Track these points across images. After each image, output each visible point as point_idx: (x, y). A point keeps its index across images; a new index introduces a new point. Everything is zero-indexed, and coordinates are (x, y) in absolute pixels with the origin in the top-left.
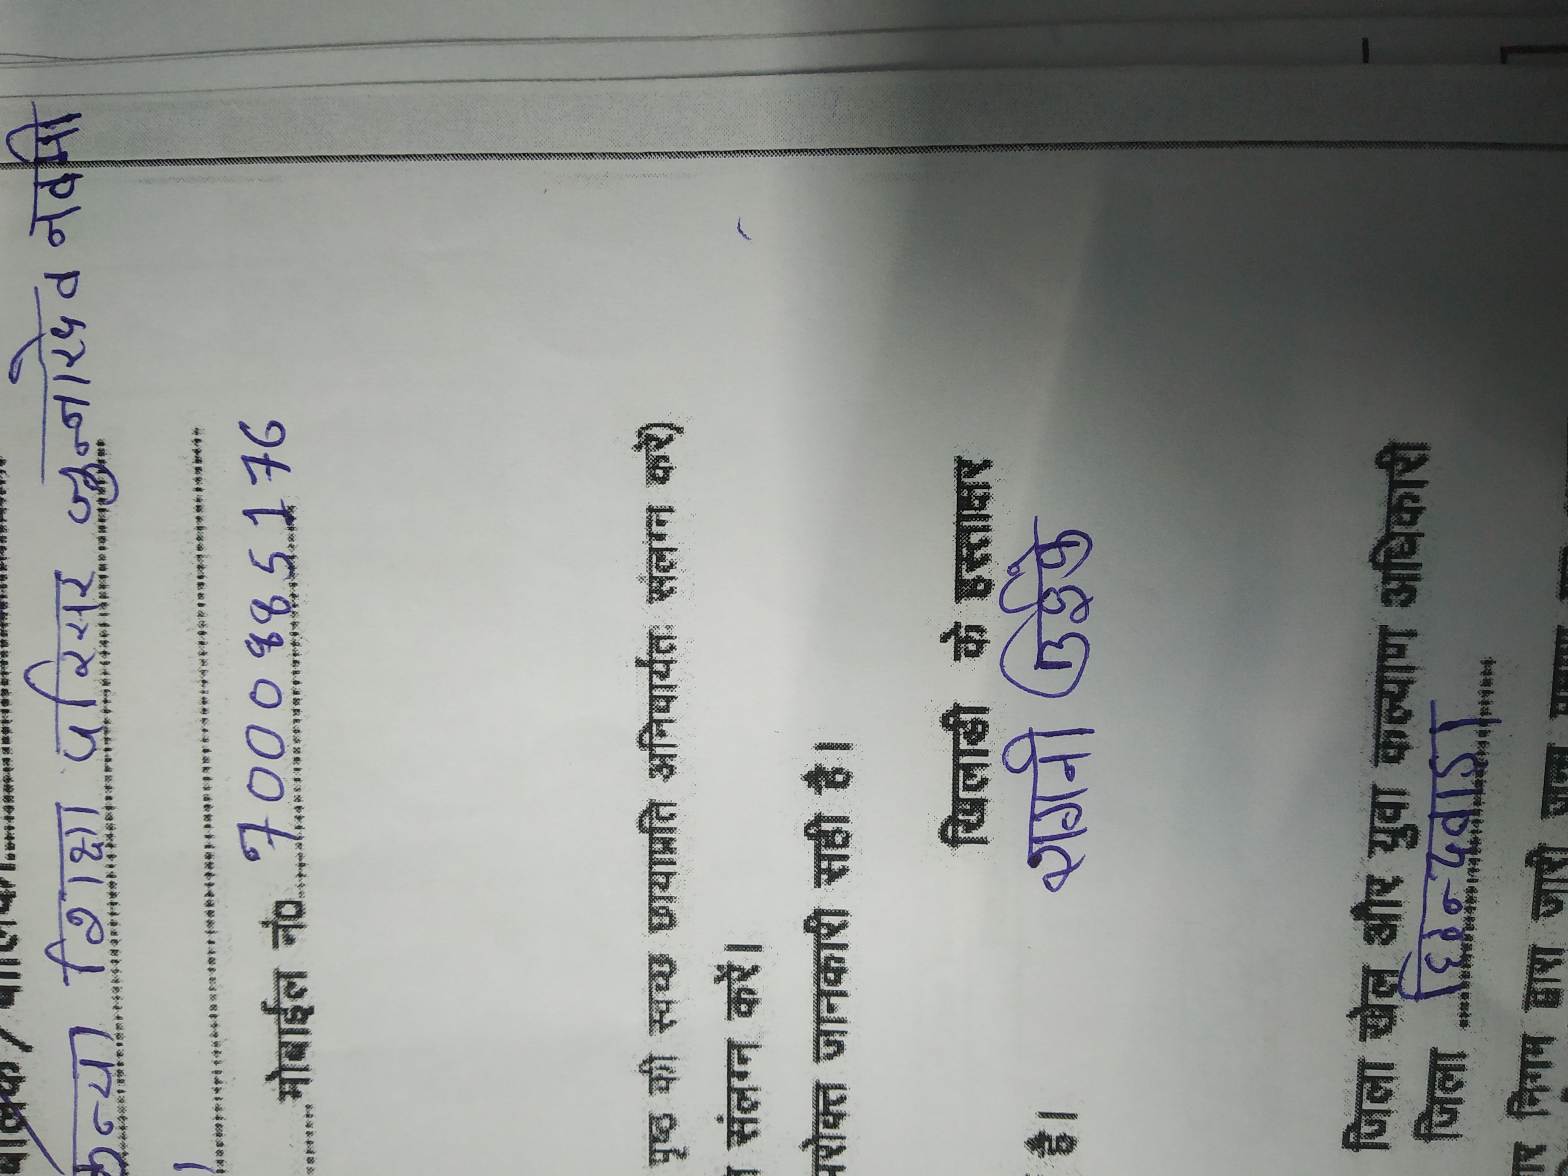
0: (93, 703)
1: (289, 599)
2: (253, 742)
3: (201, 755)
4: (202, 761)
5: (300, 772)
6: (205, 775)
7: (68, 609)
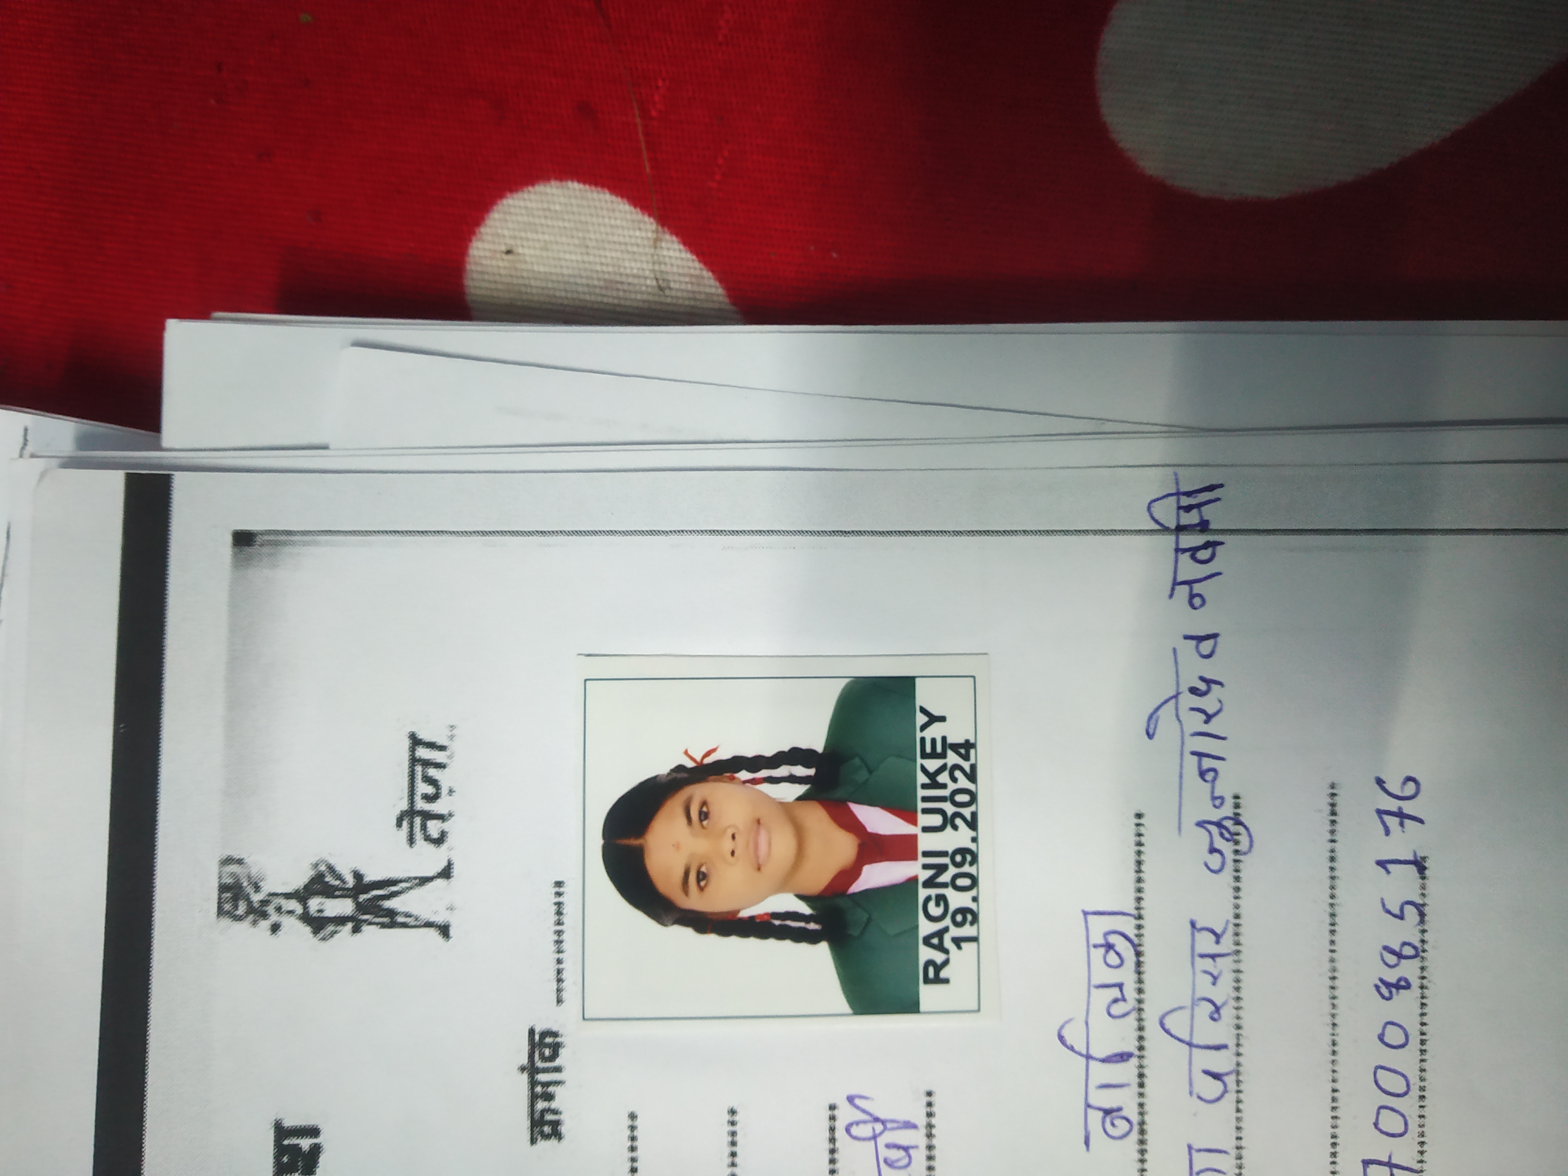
0: (1225, 1047)
1: (1418, 944)
2: (1381, 1083)
3: (1329, 1095)
4: (1330, 1100)
5: (1425, 1109)
6: (1334, 1114)
7: (1202, 956)
